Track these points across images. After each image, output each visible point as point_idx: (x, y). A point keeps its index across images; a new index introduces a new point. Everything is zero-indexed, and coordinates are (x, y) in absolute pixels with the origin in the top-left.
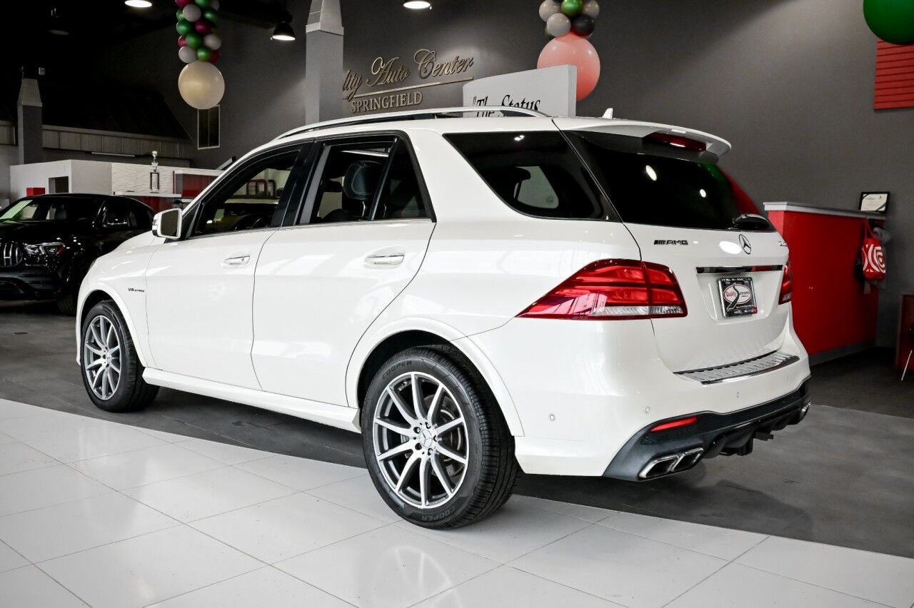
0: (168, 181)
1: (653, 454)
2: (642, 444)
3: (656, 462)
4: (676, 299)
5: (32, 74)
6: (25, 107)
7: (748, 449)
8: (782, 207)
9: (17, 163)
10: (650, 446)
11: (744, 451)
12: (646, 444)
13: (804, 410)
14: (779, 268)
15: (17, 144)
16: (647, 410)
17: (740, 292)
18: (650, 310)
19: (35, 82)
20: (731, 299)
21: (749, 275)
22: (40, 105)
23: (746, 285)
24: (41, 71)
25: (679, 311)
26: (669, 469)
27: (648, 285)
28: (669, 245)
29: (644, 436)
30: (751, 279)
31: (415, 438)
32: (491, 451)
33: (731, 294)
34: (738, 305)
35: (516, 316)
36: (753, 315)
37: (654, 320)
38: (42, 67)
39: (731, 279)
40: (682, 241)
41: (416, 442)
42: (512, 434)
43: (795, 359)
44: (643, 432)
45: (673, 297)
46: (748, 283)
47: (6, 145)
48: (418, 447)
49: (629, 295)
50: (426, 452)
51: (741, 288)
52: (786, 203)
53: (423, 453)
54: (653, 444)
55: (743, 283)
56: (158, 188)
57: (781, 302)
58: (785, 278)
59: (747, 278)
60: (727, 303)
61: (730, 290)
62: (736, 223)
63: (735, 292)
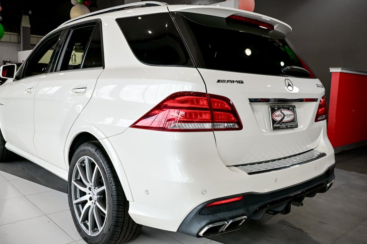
0: (79, 59)
1: (208, 221)
2: (200, 214)
3: (211, 226)
4: (233, 119)
5: (27, 14)
6: (23, 27)
7: (287, 211)
8: (339, 70)
9: (20, 51)
10: (206, 216)
11: (284, 212)
12: (203, 214)
13: (328, 185)
14: (315, 100)
15: (20, 43)
16: (204, 192)
17: (285, 114)
18: (213, 126)
19: (28, 17)
20: (278, 119)
21: (294, 104)
22: (30, 26)
23: (291, 110)
24: (30, 12)
25: (236, 126)
26: (220, 230)
27: (211, 109)
28: (228, 83)
29: (201, 209)
30: (295, 106)
31: (89, 194)
32: (118, 208)
33: (278, 116)
34: (283, 123)
35: (129, 127)
36: (295, 129)
37: (216, 132)
38: (30, 10)
39: (279, 106)
40: (239, 81)
41: (90, 196)
42: (128, 200)
43: (323, 155)
44: (200, 207)
45: (231, 117)
46: (292, 109)
47: (16, 43)
48: (91, 199)
49: (201, 116)
50: (94, 202)
51: (286, 112)
52: (341, 68)
53: (93, 203)
54: (208, 214)
55: (288, 109)
56: (75, 61)
57: (316, 120)
58: (320, 106)
59: (292, 106)
60: (274, 122)
61: (278, 113)
62: (285, 71)
63: (281, 114)
